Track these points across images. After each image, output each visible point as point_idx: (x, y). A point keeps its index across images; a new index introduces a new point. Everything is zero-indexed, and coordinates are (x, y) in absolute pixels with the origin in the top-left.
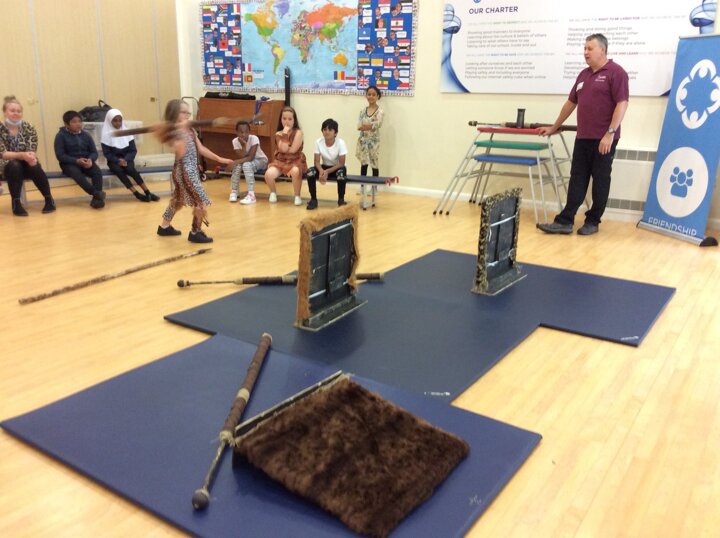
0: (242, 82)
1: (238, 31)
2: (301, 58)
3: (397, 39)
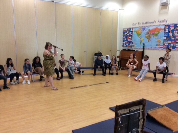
0: (132, 47)
1: (132, 35)
2: (148, 41)
3: (175, 36)
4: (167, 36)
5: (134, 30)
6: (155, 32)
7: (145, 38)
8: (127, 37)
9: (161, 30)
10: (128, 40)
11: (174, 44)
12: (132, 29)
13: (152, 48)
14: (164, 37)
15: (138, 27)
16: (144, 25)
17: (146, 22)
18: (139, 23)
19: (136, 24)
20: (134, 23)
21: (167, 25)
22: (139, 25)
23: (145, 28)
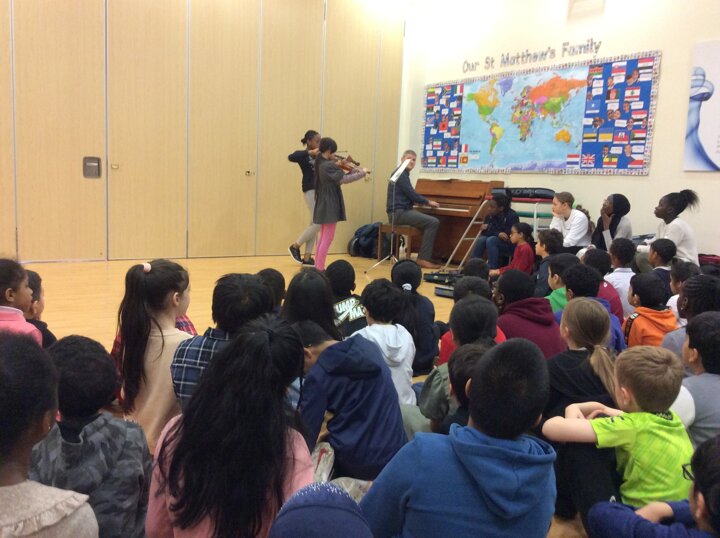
0: (457, 164)
1: (459, 112)
2: (520, 136)
3: (631, 111)
4: (597, 111)
5: (467, 91)
6: (549, 98)
7: (510, 123)
8: (441, 125)
9: (574, 88)
10: (443, 134)
11: (623, 146)
12: (459, 88)
13: (535, 165)
14: (587, 116)
15: (484, 79)
16: (508, 69)
17: (515, 55)
18: (489, 61)
19: (477, 64)
20: (470, 62)
21: (600, 66)
22: (487, 68)
23: (511, 81)
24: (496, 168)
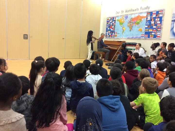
0: (114, 37)
1: (115, 24)
2: (130, 30)
3: (157, 24)
4: (149, 24)
5: (117, 19)
6: (137, 20)
7: (127, 27)
8: (110, 27)
9: (143, 18)
10: (111, 29)
11: (155, 32)
12: (115, 18)
13: (133, 37)
14: (146, 25)
15: (121, 16)
16: (127, 13)
17: (129, 10)
18: (122, 11)
19: (119, 12)
20: (118, 12)
21: (149, 13)
22: (122, 13)
23: (128, 16)
24: (124, 38)
